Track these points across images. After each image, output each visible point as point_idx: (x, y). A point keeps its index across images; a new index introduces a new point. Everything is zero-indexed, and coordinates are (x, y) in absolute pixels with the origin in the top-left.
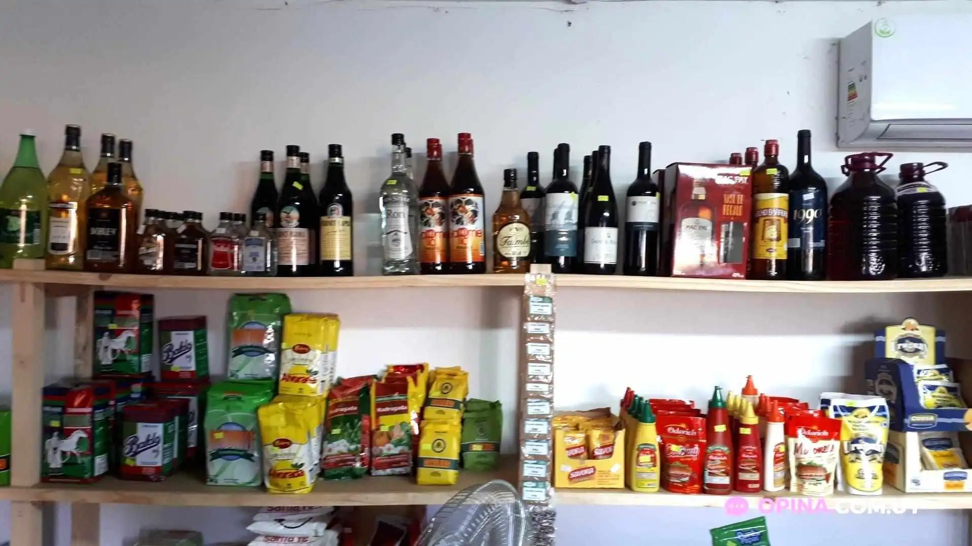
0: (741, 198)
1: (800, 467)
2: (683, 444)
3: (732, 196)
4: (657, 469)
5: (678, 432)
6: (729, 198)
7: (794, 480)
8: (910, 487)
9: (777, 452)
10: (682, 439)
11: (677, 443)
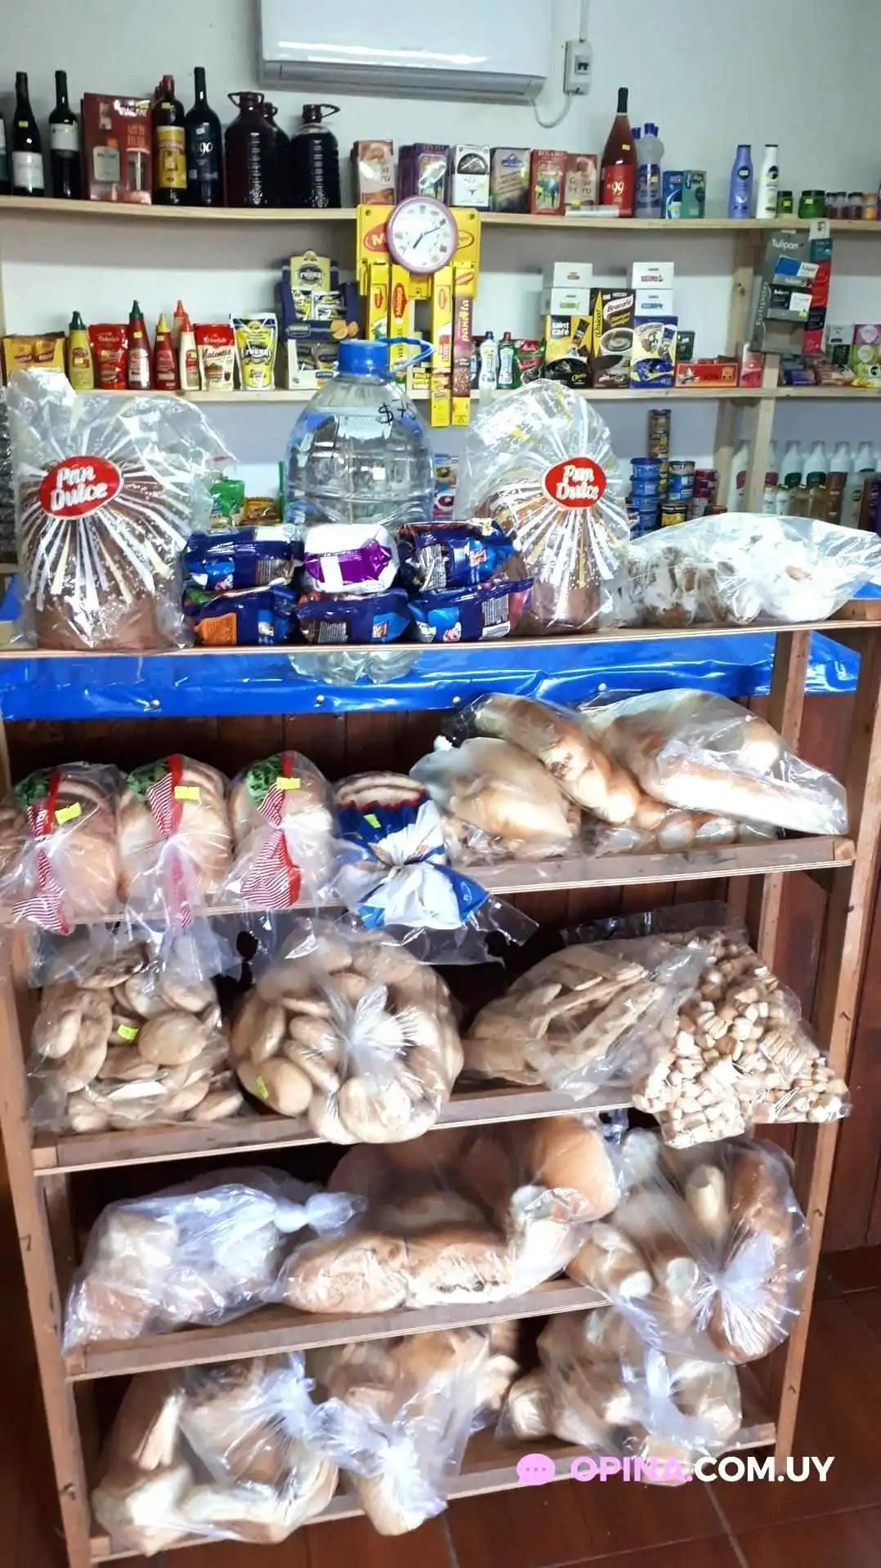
0: (142, 129)
1: (207, 369)
2: (110, 349)
3: (135, 127)
4: (90, 370)
5: (106, 339)
6: (132, 129)
7: (204, 380)
8: (291, 384)
9: (188, 356)
10: (109, 346)
11: (106, 349)
